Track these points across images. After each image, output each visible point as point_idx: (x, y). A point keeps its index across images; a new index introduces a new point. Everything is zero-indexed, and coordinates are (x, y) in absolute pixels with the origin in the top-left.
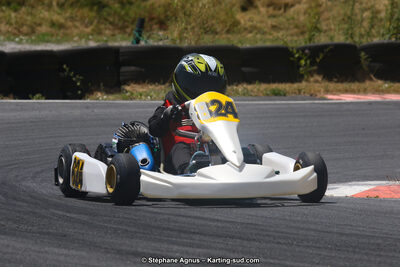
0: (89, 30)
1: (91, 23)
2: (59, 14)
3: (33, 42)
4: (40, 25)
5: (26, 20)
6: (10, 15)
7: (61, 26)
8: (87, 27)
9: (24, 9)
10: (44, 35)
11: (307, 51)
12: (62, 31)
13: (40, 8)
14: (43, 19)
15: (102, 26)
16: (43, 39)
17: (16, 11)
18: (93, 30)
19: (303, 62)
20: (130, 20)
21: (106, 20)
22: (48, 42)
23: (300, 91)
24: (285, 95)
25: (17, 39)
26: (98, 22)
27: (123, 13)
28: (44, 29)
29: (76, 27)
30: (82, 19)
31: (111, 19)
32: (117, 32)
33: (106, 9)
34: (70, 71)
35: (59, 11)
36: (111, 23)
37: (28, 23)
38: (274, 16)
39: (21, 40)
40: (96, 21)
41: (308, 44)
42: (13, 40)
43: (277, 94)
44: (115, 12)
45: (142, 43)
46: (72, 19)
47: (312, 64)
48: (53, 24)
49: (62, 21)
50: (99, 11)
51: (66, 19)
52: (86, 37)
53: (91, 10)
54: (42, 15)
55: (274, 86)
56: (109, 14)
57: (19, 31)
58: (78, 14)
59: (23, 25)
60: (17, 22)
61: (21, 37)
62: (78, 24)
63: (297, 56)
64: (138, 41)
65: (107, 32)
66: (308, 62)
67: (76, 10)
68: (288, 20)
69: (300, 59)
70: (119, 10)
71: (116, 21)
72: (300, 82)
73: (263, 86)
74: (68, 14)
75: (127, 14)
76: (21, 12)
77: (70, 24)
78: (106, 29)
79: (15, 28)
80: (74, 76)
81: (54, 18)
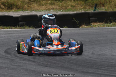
0: (82, 7)
3: (66, 11)
4: (68, 6)
6: (60, 4)
7: (74, 6)
8: (82, 6)
10: (69, 9)
12: (74, 8)
13: (68, 1)
15: (86, 6)
16: (69, 10)
18: (83, 7)
22: (70, 11)
25: (61, 11)
27: (92, 2)
29: (78, 6)
30: (80, 4)
31: (89, 4)
32: (90, 8)
33: (87, 1)
35: (74, 2)
36: (89, 5)
37: (65, 6)
40: (84, 5)
42: (60, 11)
44: (90, 2)
45: (96, 11)
46: (77, 4)
48: (72, 6)
51: (76, 4)
52: (81, 9)
53: (83, 1)
54: (69, 4)
56: (88, 3)
57: (62, 8)
58: (79, 3)
59: (63, 6)
61: (63, 10)
65: (87, 8)
70: (91, 1)
74: (76, 3)
75: (93, 2)
76: (63, 3)
77: (77, 6)
78: (87, 7)
79: (61, 7)
80: (77, 21)
81: (72, 4)
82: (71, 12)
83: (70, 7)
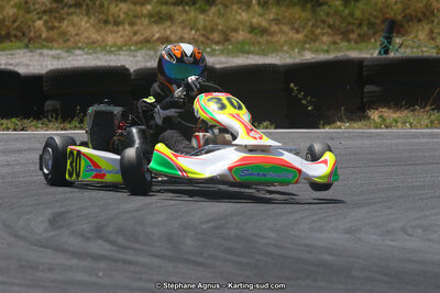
0: (300, 36)
1: (304, 27)
2: (261, 15)
3: (229, 53)
4: (235, 30)
5: (217, 25)
6: (196, 17)
7: (264, 31)
8: (298, 32)
9: (213, 9)
10: (242, 43)
12: (265, 38)
13: (235, 7)
14: (241, 22)
15: (319, 31)
16: (242, 49)
17: (203, 11)
18: (306, 36)
20: (357, 22)
21: (324, 22)
22: (249, 53)
25: (208, 50)
26: (313, 25)
27: (347, 12)
28: (241, 35)
29: (283, 32)
30: (291, 23)
31: (331, 21)
32: (337, 38)
33: (325, 7)
34: (299, 91)
35: (261, 11)
36: (330, 27)
37: (220, 27)
39: (215, 50)
40: (311, 23)
44: (336, 12)
45: (392, 55)
46: (277, 21)
48: (252, 29)
49: (264, 24)
50: (314, 11)
51: (270, 21)
52: (302, 45)
53: (304, 9)
54: (238, 17)
56: (328, 14)
57: (208, 38)
58: (287, 14)
59: (212, 30)
60: (205, 28)
61: (213, 46)
62: (285, 28)
64: (386, 52)
65: (325, 38)
67: (283, 8)
70: (341, 8)
71: (338, 23)
74: (272, 17)
75: (352, 15)
76: (210, 13)
77: (274, 28)
78: (323, 34)
79: (203, 35)
80: (305, 97)
81: (255, 21)
82: (251, 56)
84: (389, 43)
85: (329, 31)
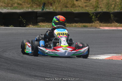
0: (29, 6)
3: (12, 9)
4: (14, 4)
5: (10, 2)
6: (5, 1)
7: (21, 4)
8: (28, 5)
10: (15, 7)
11: (94, 14)
12: (21, 6)
14: (15, 2)
15: (33, 5)
16: (15, 8)
18: (31, 6)
19: (93, 17)
22: (16, 9)
23: (92, 26)
24: (87, 27)
31: (36, 2)
32: (38, 6)
38: (86, 3)
40: (31, 3)
41: (95, 12)
43: (85, 27)
45: (44, 10)
46: (24, 2)
47: (96, 18)
48: (18, 4)
49: (21, 3)
52: (28, 8)
55: (84, 24)
58: (26, 1)
59: (9, 4)
60: (7, 3)
61: (8, 7)
62: (26, 4)
63: (91, 15)
64: (43, 10)
66: (95, 17)
68: (90, 4)
69: (92, 16)
71: (38, 3)
72: (92, 23)
73: (81, 24)
75: (41, 1)
77: (23, 4)
80: (23, 20)
81: (19, 2)
83: (16, 5)
84: (44, 8)
85: (36, 5)
